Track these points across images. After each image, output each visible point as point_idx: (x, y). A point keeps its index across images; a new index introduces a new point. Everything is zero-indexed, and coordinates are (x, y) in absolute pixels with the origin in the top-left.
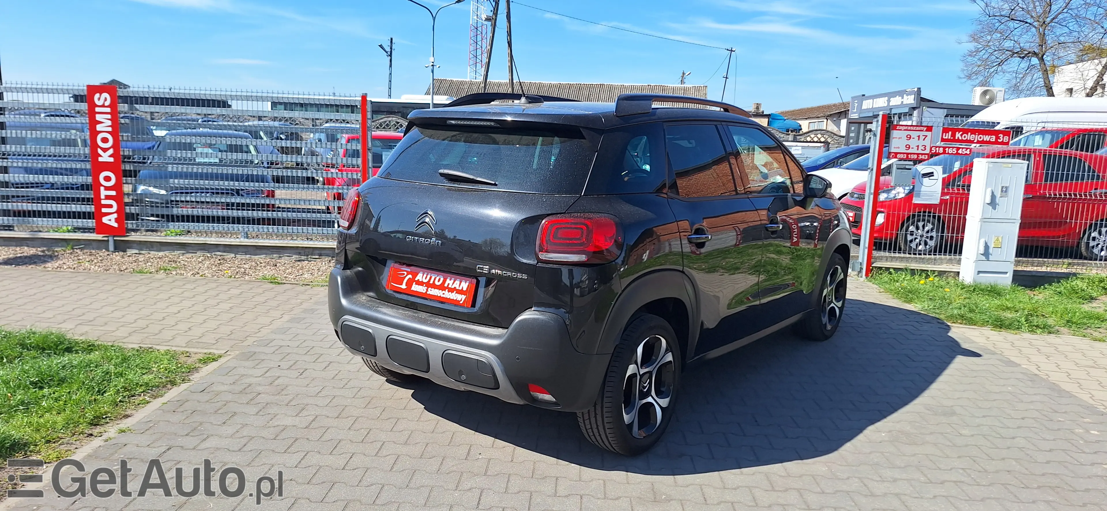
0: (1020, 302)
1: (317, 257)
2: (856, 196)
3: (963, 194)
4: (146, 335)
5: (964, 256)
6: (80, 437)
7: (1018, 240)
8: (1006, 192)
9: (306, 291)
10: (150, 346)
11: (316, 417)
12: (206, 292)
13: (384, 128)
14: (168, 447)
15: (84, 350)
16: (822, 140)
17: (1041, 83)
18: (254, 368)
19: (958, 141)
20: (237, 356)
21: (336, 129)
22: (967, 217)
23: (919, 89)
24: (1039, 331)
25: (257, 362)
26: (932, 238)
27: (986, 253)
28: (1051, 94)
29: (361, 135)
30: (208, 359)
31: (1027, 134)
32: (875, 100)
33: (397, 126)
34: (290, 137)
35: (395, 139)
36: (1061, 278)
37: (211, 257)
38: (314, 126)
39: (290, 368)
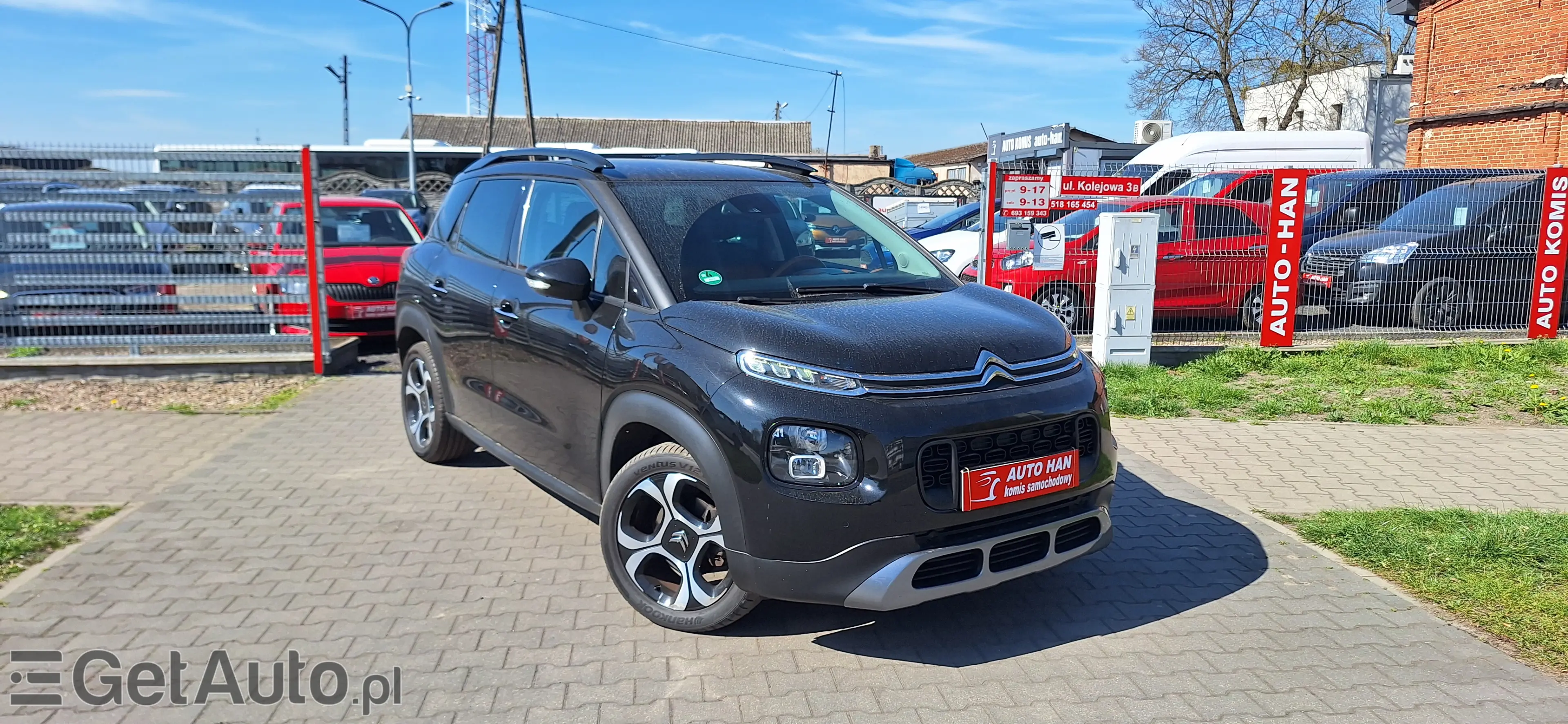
0: (1155, 383)
1: (247, 375)
5: (1095, 333)
7: (1154, 312)
8: (1137, 252)
9: (233, 421)
10: (13, 502)
11: (261, 571)
12: (86, 430)
13: (340, 189)
14: (59, 619)
16: (957, 193)
17: (1226, 111)
18: (168, 520)
19: (1081, 192)
20: (142, 507)
21: (264, 193)
22: (1096, 284)
23: (1066, 124)
24: (1166, 414)
25: (171, 513)
26: (1069, 313)
27: (1119, 328)
28: (1239, 127)
29: (303, 200)
30: (102, 513)
31: (1194, 179)
32: (1017, 139)
33: (360, 187)
34: (192, 208)
35: (356, 207)
36: (1206, 353)
37: (88, 384)
38: (229, 191)
39: (219, 517)
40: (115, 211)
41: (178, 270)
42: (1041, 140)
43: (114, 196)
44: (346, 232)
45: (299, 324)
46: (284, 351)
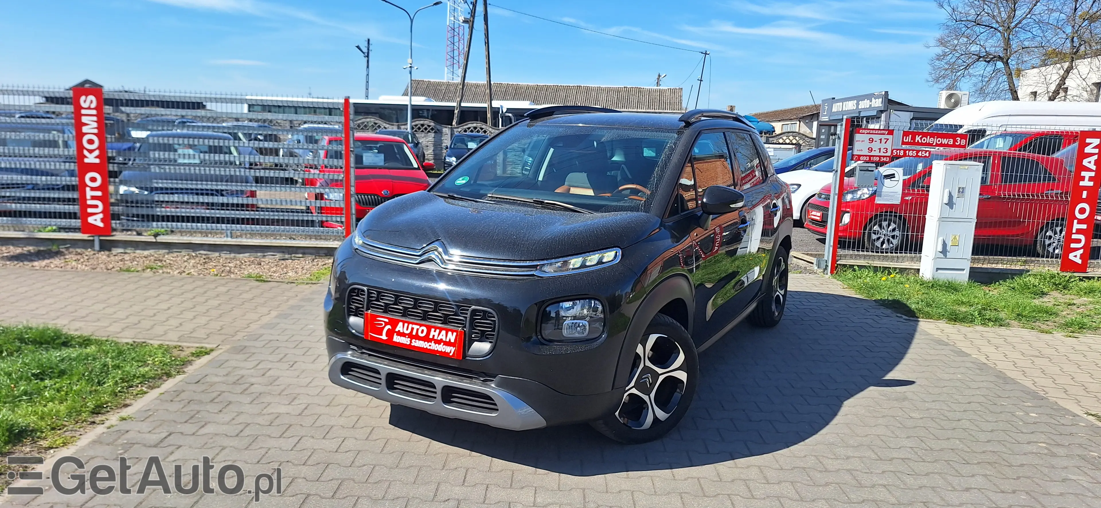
0: (976, 297)
1: (301, 255)
2: (823, 196)
3: (922, 195)
4: (139, 330)
5: (923, 254)
6: (83, 424)
7: (974, 239)
8: (962, 192)
9: (291, 288)
10: (143, 340)
11: (308, 406)
12: (194, 289)
13: (362, 129)
14: (168, 433)
15: (80, 345)
16: (794, 142)
17: (1006, 86)
18: (245, 360)
19: (918, 144)
20: (228, 350)
21: (316, 130)
22: (926, 216)
23: (886, 92)
24: (991, 324)
25: (247, 355)
26: (894, 237)
27: (944, 251)
28: (1016, 98)
29: (343, 135)
30: (201, 352)
31: (989, 137)
32: (844, 103)
33: (375, 127)
34: (268, 138)
35: (375, 141)
36: (1015, 274)
37: (197, 256)
38: (291, 127)
39: (280, 361)
40: (220, 138)
41: (258, 180)
42: (864, 104)
43: (219, 127)
44: (370, 158)
45: (337, 222)
46: (326, 239)
